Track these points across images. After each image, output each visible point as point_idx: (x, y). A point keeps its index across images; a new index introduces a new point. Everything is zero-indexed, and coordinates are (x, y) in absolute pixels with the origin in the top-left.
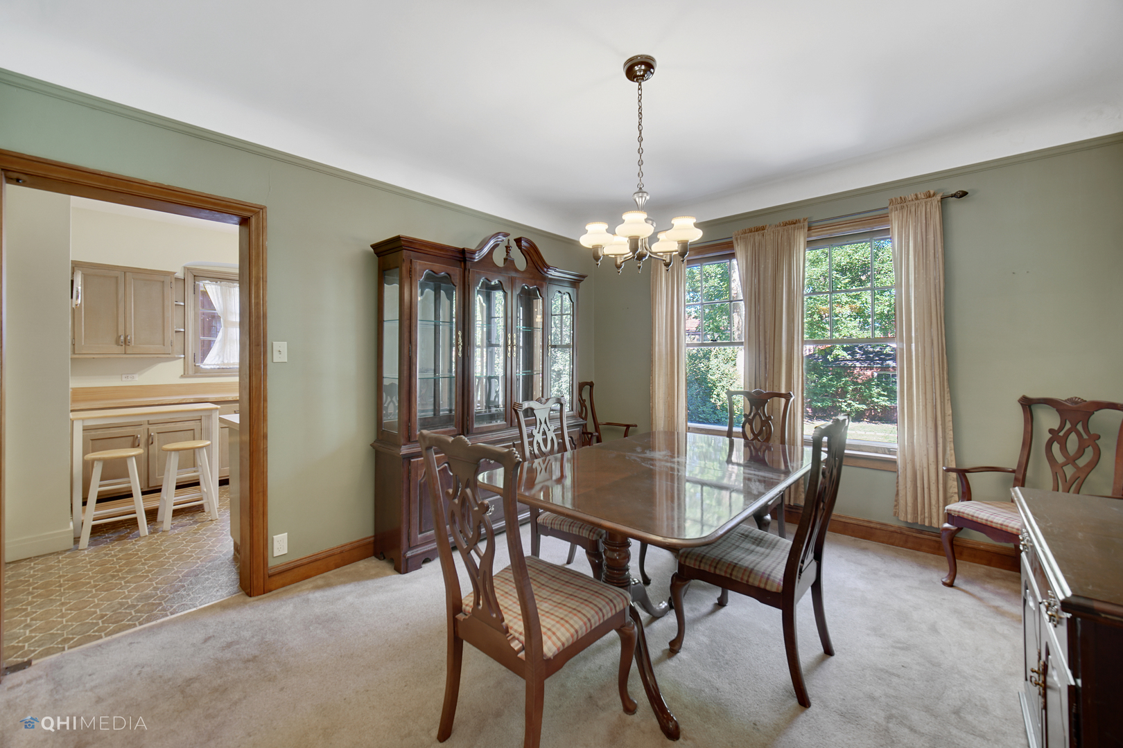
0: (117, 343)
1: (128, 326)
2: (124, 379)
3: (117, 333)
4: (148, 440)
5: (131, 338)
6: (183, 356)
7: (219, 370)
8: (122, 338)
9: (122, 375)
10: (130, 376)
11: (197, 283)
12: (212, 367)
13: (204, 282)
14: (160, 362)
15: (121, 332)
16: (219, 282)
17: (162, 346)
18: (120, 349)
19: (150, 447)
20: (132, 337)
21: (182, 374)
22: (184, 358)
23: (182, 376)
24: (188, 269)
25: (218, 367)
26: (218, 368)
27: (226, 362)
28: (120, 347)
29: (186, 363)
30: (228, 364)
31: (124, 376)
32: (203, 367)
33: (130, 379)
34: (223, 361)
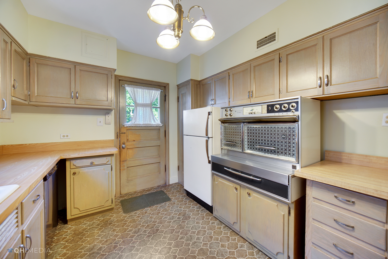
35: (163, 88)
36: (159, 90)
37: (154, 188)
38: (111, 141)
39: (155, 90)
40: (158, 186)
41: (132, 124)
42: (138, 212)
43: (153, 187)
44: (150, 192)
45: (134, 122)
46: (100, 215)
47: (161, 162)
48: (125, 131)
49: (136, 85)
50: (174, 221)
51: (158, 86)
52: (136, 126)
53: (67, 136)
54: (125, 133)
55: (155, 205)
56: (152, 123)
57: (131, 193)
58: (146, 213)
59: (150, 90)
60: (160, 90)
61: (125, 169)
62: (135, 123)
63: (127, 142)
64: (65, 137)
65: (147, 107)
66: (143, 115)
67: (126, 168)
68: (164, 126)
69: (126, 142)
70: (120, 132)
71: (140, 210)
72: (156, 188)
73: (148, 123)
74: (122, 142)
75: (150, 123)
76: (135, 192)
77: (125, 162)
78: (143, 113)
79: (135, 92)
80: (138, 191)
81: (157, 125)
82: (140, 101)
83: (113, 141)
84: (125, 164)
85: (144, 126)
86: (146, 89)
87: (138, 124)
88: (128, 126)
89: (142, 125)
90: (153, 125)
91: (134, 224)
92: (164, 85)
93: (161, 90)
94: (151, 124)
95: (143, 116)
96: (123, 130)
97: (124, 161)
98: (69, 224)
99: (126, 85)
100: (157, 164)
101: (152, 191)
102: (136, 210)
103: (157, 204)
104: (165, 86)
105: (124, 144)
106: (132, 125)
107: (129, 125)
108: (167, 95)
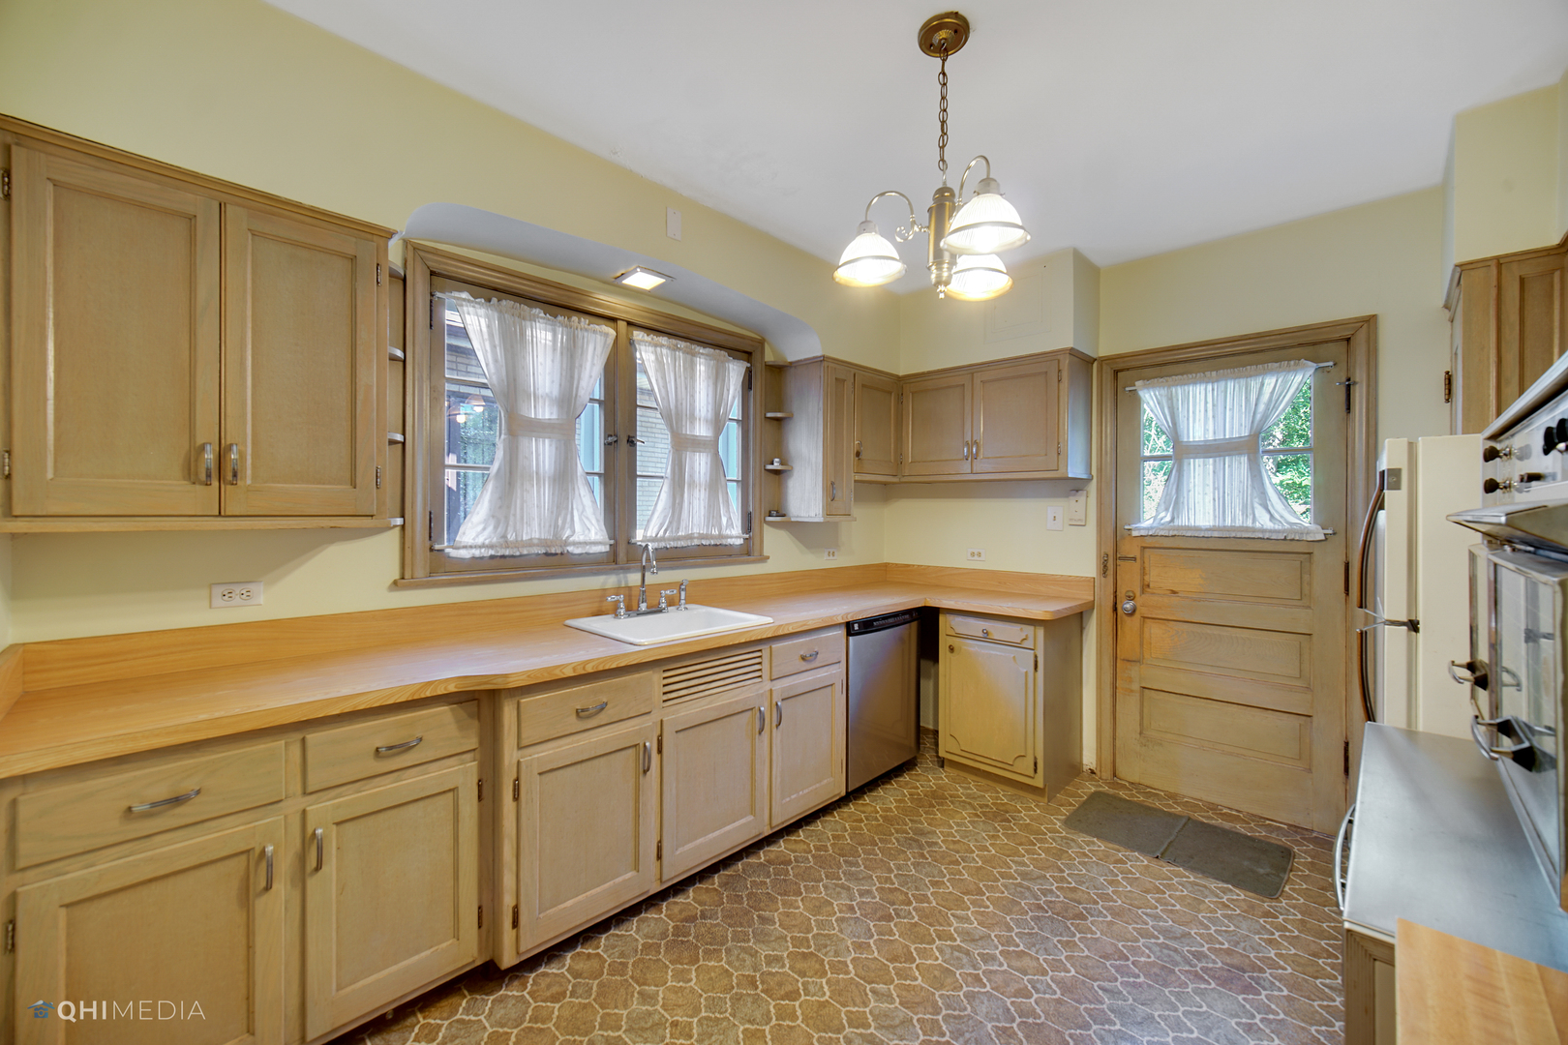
0: (190, 473)
1: (231, 409)
2: (218, 601)
3: (192, 435)
4: (302, 858)
5: (242, 455)
6: (399, 521)
7: (494, 563)
8: (210, 456)
9: (211, 586)
10: (237, 589)
11: (438, 294)
12: (477, 553)
13: (456, 294)
14: (332, 541)
15: (206, 433)
16: (494, 300)
17: (348, 487)
18: (204, 497)
19: (311, 883)
20: (243, 453)
21: (397, 576)
22: (403, 527)
23: (395, 585)
24: (416, 248)
25: (492, 552)
26: (492, 557)
27: (511, 537)
28: (198, 487)
29: (408, 544)
30: (518, 544)
31: (218, 591)
32: (453, 553)
33: (237, 600)
34: (504, 536)
35: (1339, 349)
36: (1304, 367)
37: (1268, 822)
38: (1083, 581)
39: (1278, 372)
40: (1295, 828)
41: (1161, 527)
42: (1101, 846)
43: (1261, 818)
44: (1227, 825)
45: (1168, 519)
46: (1011, 791)
47: (1315, 719)
48: (1135, 552)
49: (1182, 374)
50: (1167, 945)
51: (1300, 345)
52: (1175, 533)
53: (979, 554)
54: (1135, 559)
55: (1182, 866)
56: (1258, 525)
57: (1155, 789)
58: (1118, 861)
59: (1251, 376)
60: (1310, 363)
61: (1132, 691)
62: (1176, 523)
63: (1143, 592)
64: (976, 558)
65: (1229, 455)
66: (1214, 489)
67: (1136, 687)
68: (1340, 539)
69: (1138, 594)
70: (1118, 556)
71: (1111, 845)
72: (1271, 829)
73: (1238, 523)
74: (1124, 591)
75: (1250, 525)
76: (1172, 796)
77: (1133, 663)
78: (1214, 483)
79: (1174, 399)
80: (1185, 797)
81: (1295, 532)
82: (1197, 431)
83: (1089, 581)
84: (1134, 671)
85: (1216, 534)
86: (1226, 378)
87: (1188, 528)
88: (1143, 533)
89: (1207, 530)
90: (1263, 531)
91: (1047, 860)
92: (1337, 336)
93: (1315, 365)
94: (1254, 530)
95: (1214, 494)
96: (1129, 549)
97: (1128, 661)
98: (946, 772)
99: (1138, 383)
100: (1295, 721)
101: (1240, 828)
102: (1098, 838)
103: (1193, 869)
104: (1347, 333)
105: (1131, 598)
106: (1163, 529)
107: (1148, 529)
108: (1360, 376)
